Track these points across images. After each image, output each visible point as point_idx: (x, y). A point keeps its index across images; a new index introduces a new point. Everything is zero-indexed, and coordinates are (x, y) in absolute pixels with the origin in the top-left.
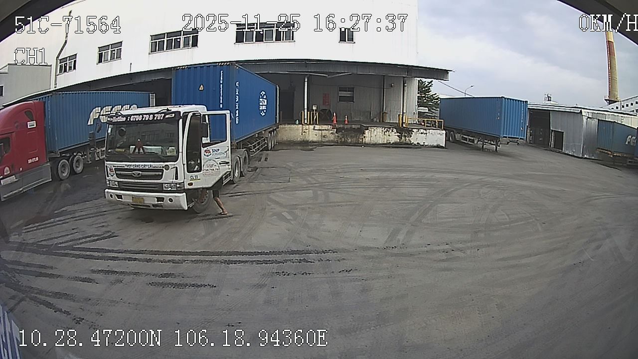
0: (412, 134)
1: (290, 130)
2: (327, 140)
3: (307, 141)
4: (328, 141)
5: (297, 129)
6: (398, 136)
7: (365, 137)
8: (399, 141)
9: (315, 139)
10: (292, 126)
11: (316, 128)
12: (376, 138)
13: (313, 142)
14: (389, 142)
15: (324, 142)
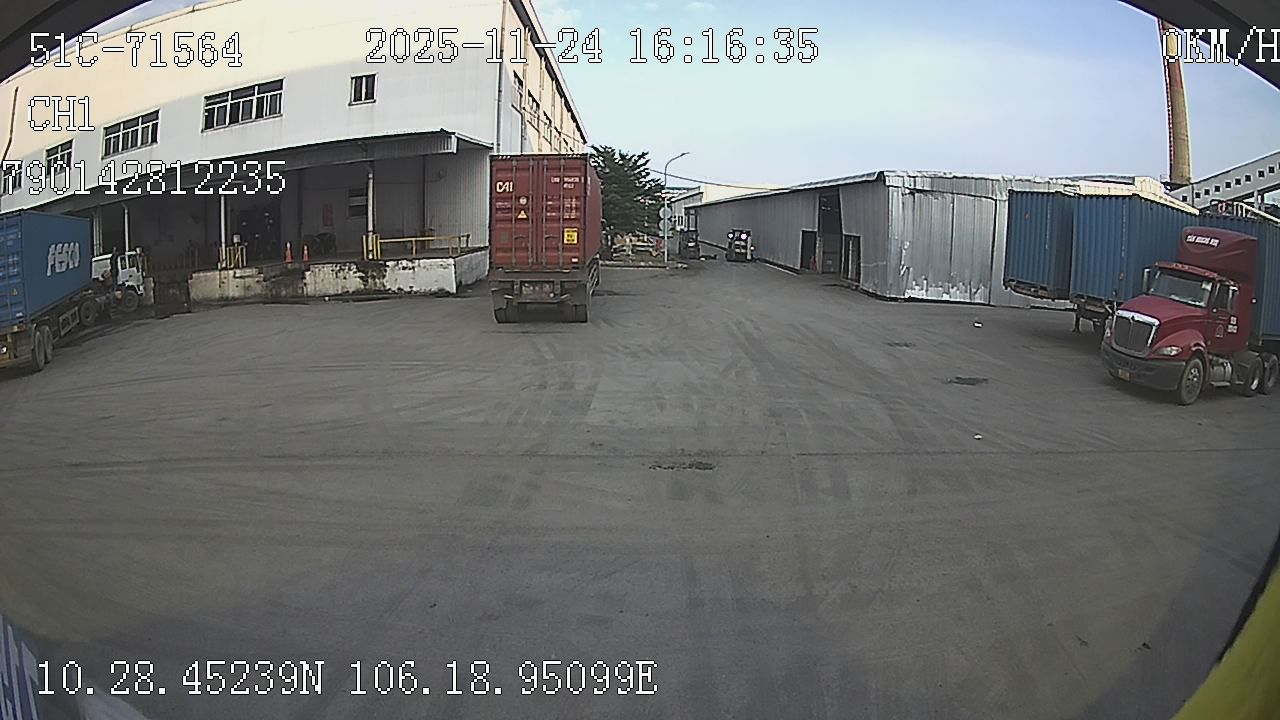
0: (386, 271)
1: (206, 280)
2: (253, 293)
3: (227, 298)
4: (255, 296)
5: (215, 279)
6: (360, 277)
7: (305, 284)
8: (362, 286)
9: (237, 295)
10: (209, 274)
11: (237, 275)
12: (324, 285)
13: (234, 299)
14: (345, 290)
15: (249, 298)
